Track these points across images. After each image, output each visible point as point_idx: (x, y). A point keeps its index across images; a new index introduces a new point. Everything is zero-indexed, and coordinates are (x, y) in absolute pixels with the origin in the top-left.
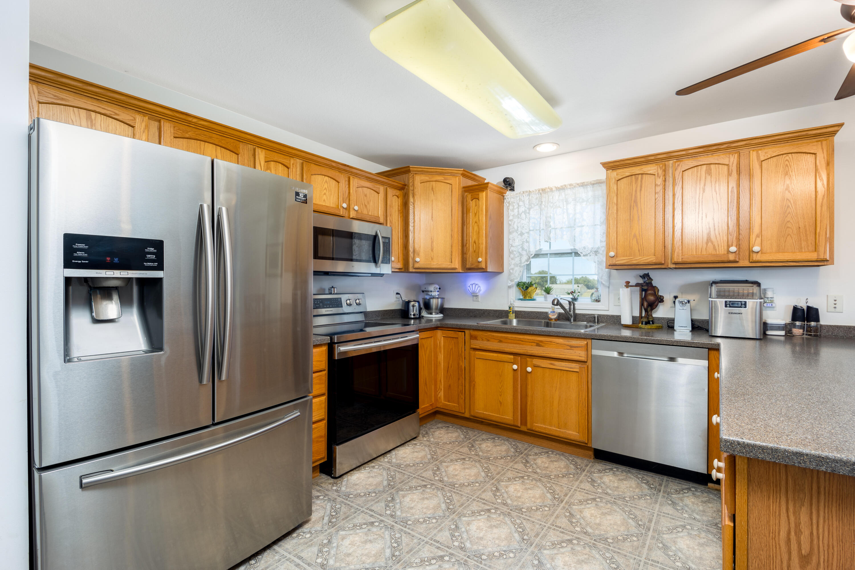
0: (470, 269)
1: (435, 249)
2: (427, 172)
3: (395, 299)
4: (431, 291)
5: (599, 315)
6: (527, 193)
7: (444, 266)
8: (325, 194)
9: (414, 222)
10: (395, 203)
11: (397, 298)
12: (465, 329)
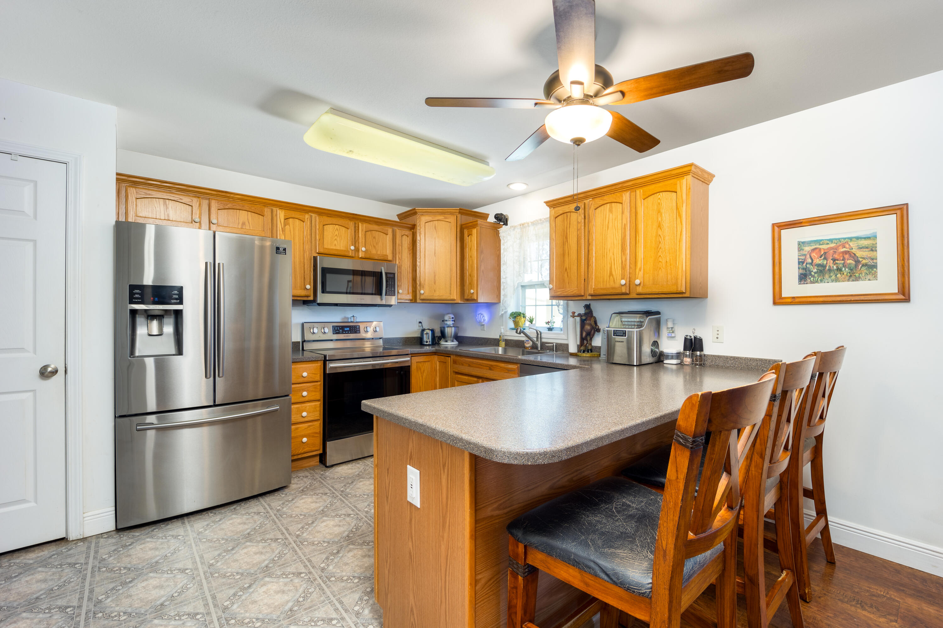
0: (467, 300)
1: (437, 282)
2: (431, 212)
3: (418, 328)
4: (447, 321)
5: (556, 343)
6: (513, 228)
7: (444, 297)
8: (336, 239)
9: (420, 258)
10: (406, 242)
11: (419, 326)
12: (451, 354)
